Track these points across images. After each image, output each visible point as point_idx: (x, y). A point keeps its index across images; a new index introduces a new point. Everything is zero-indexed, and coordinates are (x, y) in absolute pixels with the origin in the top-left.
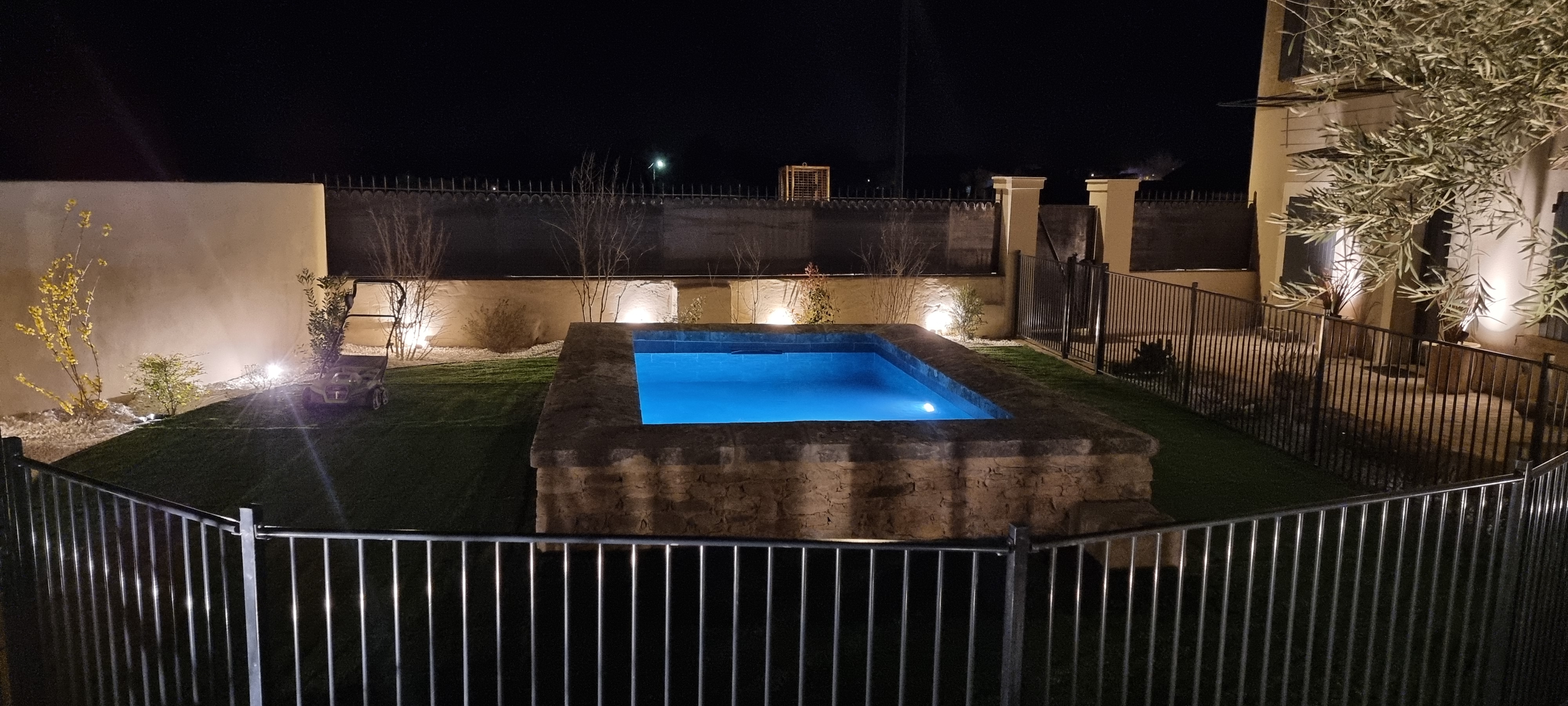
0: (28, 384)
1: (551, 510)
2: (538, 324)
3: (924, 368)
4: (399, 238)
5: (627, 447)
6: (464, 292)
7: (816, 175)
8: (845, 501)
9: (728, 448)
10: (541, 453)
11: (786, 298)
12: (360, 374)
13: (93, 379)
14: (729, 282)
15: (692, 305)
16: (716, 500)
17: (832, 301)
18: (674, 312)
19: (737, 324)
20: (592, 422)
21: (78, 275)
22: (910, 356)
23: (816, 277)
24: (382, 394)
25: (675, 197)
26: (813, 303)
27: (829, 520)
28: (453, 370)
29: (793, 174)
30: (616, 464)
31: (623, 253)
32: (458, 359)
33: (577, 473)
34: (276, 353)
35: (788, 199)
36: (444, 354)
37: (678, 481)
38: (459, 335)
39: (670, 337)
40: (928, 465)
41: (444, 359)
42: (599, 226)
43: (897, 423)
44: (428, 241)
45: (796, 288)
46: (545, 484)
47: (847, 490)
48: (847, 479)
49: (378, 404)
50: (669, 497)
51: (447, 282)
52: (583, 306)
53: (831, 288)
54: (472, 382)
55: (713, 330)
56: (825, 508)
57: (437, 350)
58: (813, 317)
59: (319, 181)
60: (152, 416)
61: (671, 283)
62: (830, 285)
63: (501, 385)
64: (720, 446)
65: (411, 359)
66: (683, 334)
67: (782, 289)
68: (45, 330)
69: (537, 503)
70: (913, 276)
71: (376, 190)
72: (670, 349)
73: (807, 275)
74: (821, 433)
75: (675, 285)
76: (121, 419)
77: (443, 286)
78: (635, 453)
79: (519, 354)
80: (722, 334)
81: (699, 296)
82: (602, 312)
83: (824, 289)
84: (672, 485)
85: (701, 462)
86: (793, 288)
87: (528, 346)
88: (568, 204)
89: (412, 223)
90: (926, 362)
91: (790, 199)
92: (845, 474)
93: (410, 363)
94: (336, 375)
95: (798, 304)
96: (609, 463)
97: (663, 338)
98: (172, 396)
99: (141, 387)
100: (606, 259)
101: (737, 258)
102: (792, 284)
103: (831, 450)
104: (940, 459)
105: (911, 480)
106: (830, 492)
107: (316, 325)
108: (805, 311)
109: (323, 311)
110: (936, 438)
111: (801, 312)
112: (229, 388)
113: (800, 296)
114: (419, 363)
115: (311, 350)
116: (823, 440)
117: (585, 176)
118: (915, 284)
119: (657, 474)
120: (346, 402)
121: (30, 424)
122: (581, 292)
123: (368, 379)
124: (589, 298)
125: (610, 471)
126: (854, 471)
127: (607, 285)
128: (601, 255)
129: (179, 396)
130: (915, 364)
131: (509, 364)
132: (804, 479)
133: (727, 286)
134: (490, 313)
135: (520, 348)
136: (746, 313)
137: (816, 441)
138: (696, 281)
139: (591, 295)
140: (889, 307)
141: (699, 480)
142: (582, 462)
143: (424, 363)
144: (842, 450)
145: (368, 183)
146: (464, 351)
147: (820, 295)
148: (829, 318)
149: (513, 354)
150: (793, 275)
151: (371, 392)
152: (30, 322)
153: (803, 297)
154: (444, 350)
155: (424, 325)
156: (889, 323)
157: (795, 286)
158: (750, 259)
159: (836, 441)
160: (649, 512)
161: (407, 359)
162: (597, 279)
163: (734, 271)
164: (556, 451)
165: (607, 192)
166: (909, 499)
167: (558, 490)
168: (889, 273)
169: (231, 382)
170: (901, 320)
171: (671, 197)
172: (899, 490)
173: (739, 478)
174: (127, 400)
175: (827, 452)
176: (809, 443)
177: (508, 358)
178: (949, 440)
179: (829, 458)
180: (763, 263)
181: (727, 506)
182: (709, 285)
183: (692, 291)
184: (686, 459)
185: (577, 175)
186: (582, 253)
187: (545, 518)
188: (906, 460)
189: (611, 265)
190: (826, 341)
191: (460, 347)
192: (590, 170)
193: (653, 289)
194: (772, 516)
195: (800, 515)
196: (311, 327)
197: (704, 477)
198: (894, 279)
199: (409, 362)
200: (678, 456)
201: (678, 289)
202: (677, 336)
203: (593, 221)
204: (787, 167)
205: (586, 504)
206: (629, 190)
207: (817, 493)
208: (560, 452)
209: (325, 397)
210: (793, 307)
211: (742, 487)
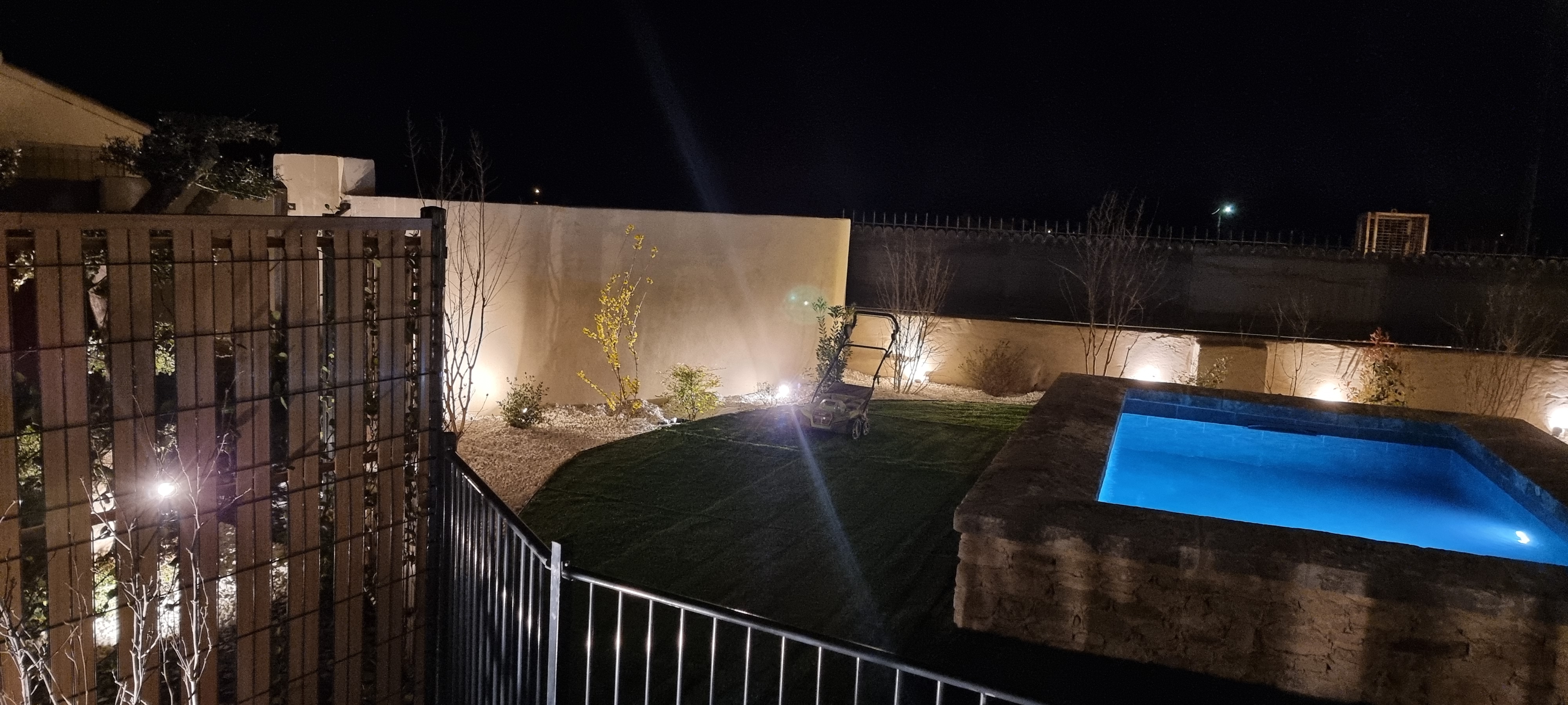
0: (586, 380)
1: (971, 582)
2: (1038, 370)
3: (1521, 481)
4: (907, 274)
5: (1064, 525)
6: (967, 331)
7: (1410, 224)
8: (1355, 647)
9: (1191, 549)
10: (965, 516)
11: (1341, 368)
12: (845, 403)
13: (633, 381)
14: (1267, 342)
15: (1215, 365)
16: (1171, 610)
17: (1406, 377)
18: (1193, 371)
19: (1271, 394)
20: (1033, 490)
21: (630, 291)
22: (1501, 461)
23: (1386, 345)
24: (863, 425)
25: (1209, 242)
26: (1377, 377)
27: (1328, 668)
28: (940, 408)
29: (1377, 222)
30: (1048, 543)
31: (1137, 302)
32: (951, 398)
33: (1004, 547)
34: (790, 374)
35: (1366, 251)
36: (939, 391)
37: (1124, 577)
38: (957, 374)
39: (1172, 401)
40: (1494, 623)
41: (938, 396)
42: (1114, 273)
43: (1452, 555)
44: (935, 277)
45: (1356, 357)
46: (969, 552)
47: (1360, 634)
48: (1362, 619)
49: (858, 434)
50: (1111, 594)
51: (952, 320)
52: (1087, 355)
53: (1405, 361)
54: (955, 423)
55: (1227, 397)
56: (1325, 650)
57: (935, 386)
58: (1375, 394)
59: (847, 217)
60: (675, 420)
61: (1194, 339)
62: (1405, 357)
63: (982, 430)
64: (1181, 544)
65: (907, 393)
66: (1188, 399)
67: (1337, 357)
68: (603, 335)
69: (958, 572)
70: (1533, 354)
71: (896, 227)
72: (1170, 413)
73: (1373, 342)
74: (1328, 551)
75: (1198, 342)
76: (651, 419)
77: (946, 323)
78: (1073, 535)
79: (1013, 399)
80: (1238, 403)
81: (1224, 357)
82: (1107, 363)
83: (1396, 362)
84: (1116, 581)
85: (1152, 560)
86: (1352, 356)
87: (1024, 392)
88: (1083, 246)
89: (921, 258)
90: (1525, 474)
91: (1369, 250)
92: (1359, 612)
93: (905, 397)
94: (824, 401)
95: (1357, 376)
96: (1041, 541)
97: (1166, 401)
98: (693, 404)
99: (671, 393)
100: (1118, 306)
101: (1278, 317)
102: (1352, 351)
103: (1337, 576)
104: (1513, 619)
105: (1462, 639)
106: (1334, 631)
107: (823, 351)
108: (1365, 386)
109: (831, 338)
110: (1512, 588)
111: (1360, 386)
112: (743, 402)
113: (1360, 367)
114: (913, 397)
115: (816, 375)
116: (1328, 561)
117: (1104, 216)
118: (1534, 366)
119: (1098, 564)
120: (829, 428)
121: (584, 414)
122: (1087, 340)
123: (852, 408)
124: (1095, 347)
125: (1041, 550)
126: (1372, 611)
127: (1116, 335)
128: (1113, 303)
129: (699, 404)
130: (1509, 474)
131: (997, 409)
132: (1296, 607)
133: (1264, 347)
134: (989, 355)
135: (1016, 393)
136: (1285, 381)
137: (1317, 561)
138: (1225, 338)
139: (1097, 344)
140: (1490, 392)
141: (1151, 580)
142: (1010, 535)
143: (917, 398)
144: (1357, 581)
145: (890, 219)
146: (959, 390)
147: (1387, 368)
148: (1399, 397)
149: (1007, 398)
150: (1356, 341)
151: (852, 421)
152: (594, 328)
153: (1365, 369)
154: (941, 387)
155: (922, 360)
156: (1488, 413)
157: (1355, 355)
158: (1297, 319)
159: (1347, 566)
160: (1085, 607)
161: (903, 393)
162: (1105, 327)
163: (1274, 331)
164: (981, 517)
165: (1128, 234)
166: (1457, 664)
167: (981, 561)
168: (1493, 349)
169: (746, 397)
170: (1507, 411)
171: (1203, 242)
172: (1445, 650)
173: (1203, 589)
174: (661, 403)
175: (1333, 578)
176: (1307, 562)
177: (1000, 402)
178: (1531, 593)
179: (1335, 587)
180: (1312, 324)
181: (1185, 620)
182: (1239, 344)
183: (1217, 350)
184: (1135, 552)
185: (1094, 216)
186: (1091, 299)
187: (964, 589)
188: (1458, 611)
189: (1123, 315)
190: (1380, 426)
191: (957, 385)
192: (1110, 210)
193: (1170, 343)
194: (1246, 645)
195: (1287, 652)
196: (820, 353)
197: (1157, 579)
198: (1501, 357)
199: (904, 395)
200: (1125, 547)
201: (1201, 346)
202: (1181, 400)
203: (1108, 263)
204: (1370, 213)
205: (1011, 583)
206: (1154, 233)
207: (1313, 629)
208: (986, 519)
209: (812, 422)
210: (1349, 380)
211: (1207, 602)
